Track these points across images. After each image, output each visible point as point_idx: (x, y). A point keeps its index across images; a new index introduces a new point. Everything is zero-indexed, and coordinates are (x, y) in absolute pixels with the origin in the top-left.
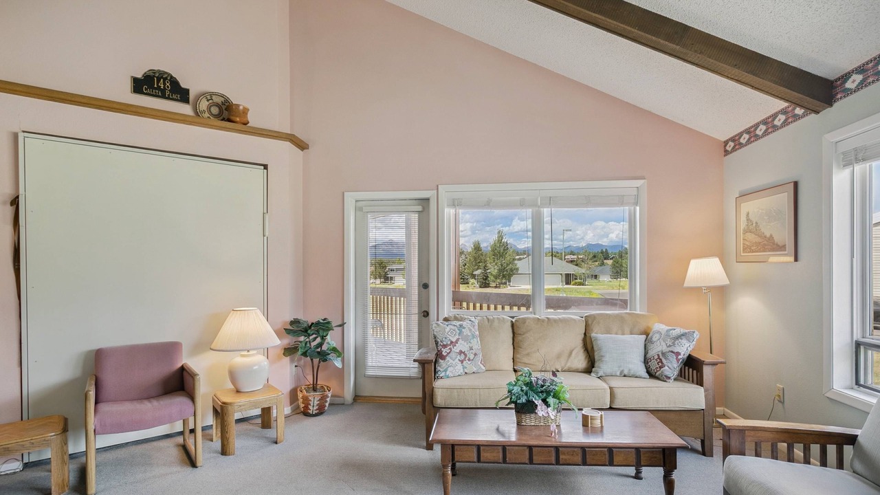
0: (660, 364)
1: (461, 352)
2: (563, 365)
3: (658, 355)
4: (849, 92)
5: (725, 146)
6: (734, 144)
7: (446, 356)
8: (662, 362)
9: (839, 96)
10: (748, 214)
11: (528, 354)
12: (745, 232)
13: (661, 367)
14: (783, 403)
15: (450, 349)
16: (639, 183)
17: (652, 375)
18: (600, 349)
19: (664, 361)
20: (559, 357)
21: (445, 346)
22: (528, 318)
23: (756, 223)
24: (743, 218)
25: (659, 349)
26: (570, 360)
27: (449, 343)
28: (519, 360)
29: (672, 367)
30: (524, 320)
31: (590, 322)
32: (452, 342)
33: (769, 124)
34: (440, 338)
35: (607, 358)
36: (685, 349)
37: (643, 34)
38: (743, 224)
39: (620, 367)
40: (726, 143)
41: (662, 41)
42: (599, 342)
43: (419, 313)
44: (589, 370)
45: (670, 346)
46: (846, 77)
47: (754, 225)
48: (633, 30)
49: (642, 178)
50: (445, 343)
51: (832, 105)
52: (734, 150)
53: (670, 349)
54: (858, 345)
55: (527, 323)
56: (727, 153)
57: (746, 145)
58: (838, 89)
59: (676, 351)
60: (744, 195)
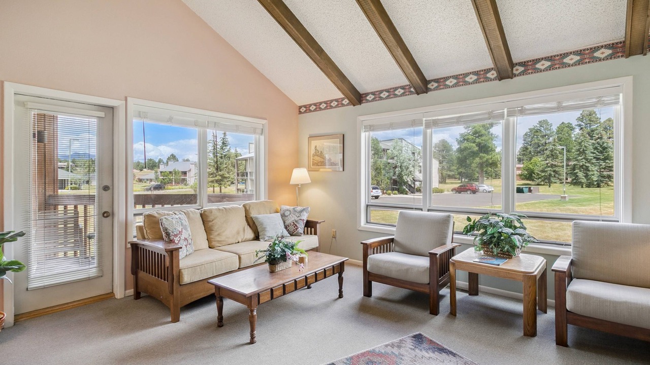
0: (296, 227)
1: (186, 239)
2: (242, 237)
3: (293, 222)
4: (368, 101)
5: (300, 109)
6: (305, 109)
7: (178, 243)
8: (297, 226)
9: (364, 101)
10: (316, 147)
11: (219, 235)
12: (314, 155)
13: (296, 229)
14: (335, 238)
15: (180, 237)
16: (264, 122)
17: (291, 235)
18: (262, 224)
19: (297, 225)
20: (238, 233)
21: (176, 236)
22: (213, 209)
23: (321, 152)
24: (313, 148)
25: (293, 219)
26: (245, 234)
27: (178, 232)
28: (213, 240)
29: (301, 227)
30: (211, 211)
31: (248, 209)
32: (180, 232)
33: (328, 104)
34: (171, 230)
35: (268, 229)
36: (305, 217)
37: (307, 44)
38: (313, 151)
39: (276, 232)
40: (300, 107)
41: (314, 52)
42: (260, 220)
43: (98, 215)
44: (257, 238)
45: (299, 217)
46: (367, 94)
47: (320, 152)
48: (303, 40)
49: (265, 119)
50: (175, 233)
51: (361, 104)
52: (305, 112)
53: (299, 218)
54: (367, 206)
55: (213, 213)
56: (300, 113)
57: (304, 113)
58: (364, 99)
59: (302, 219)
60: (312, 137)
